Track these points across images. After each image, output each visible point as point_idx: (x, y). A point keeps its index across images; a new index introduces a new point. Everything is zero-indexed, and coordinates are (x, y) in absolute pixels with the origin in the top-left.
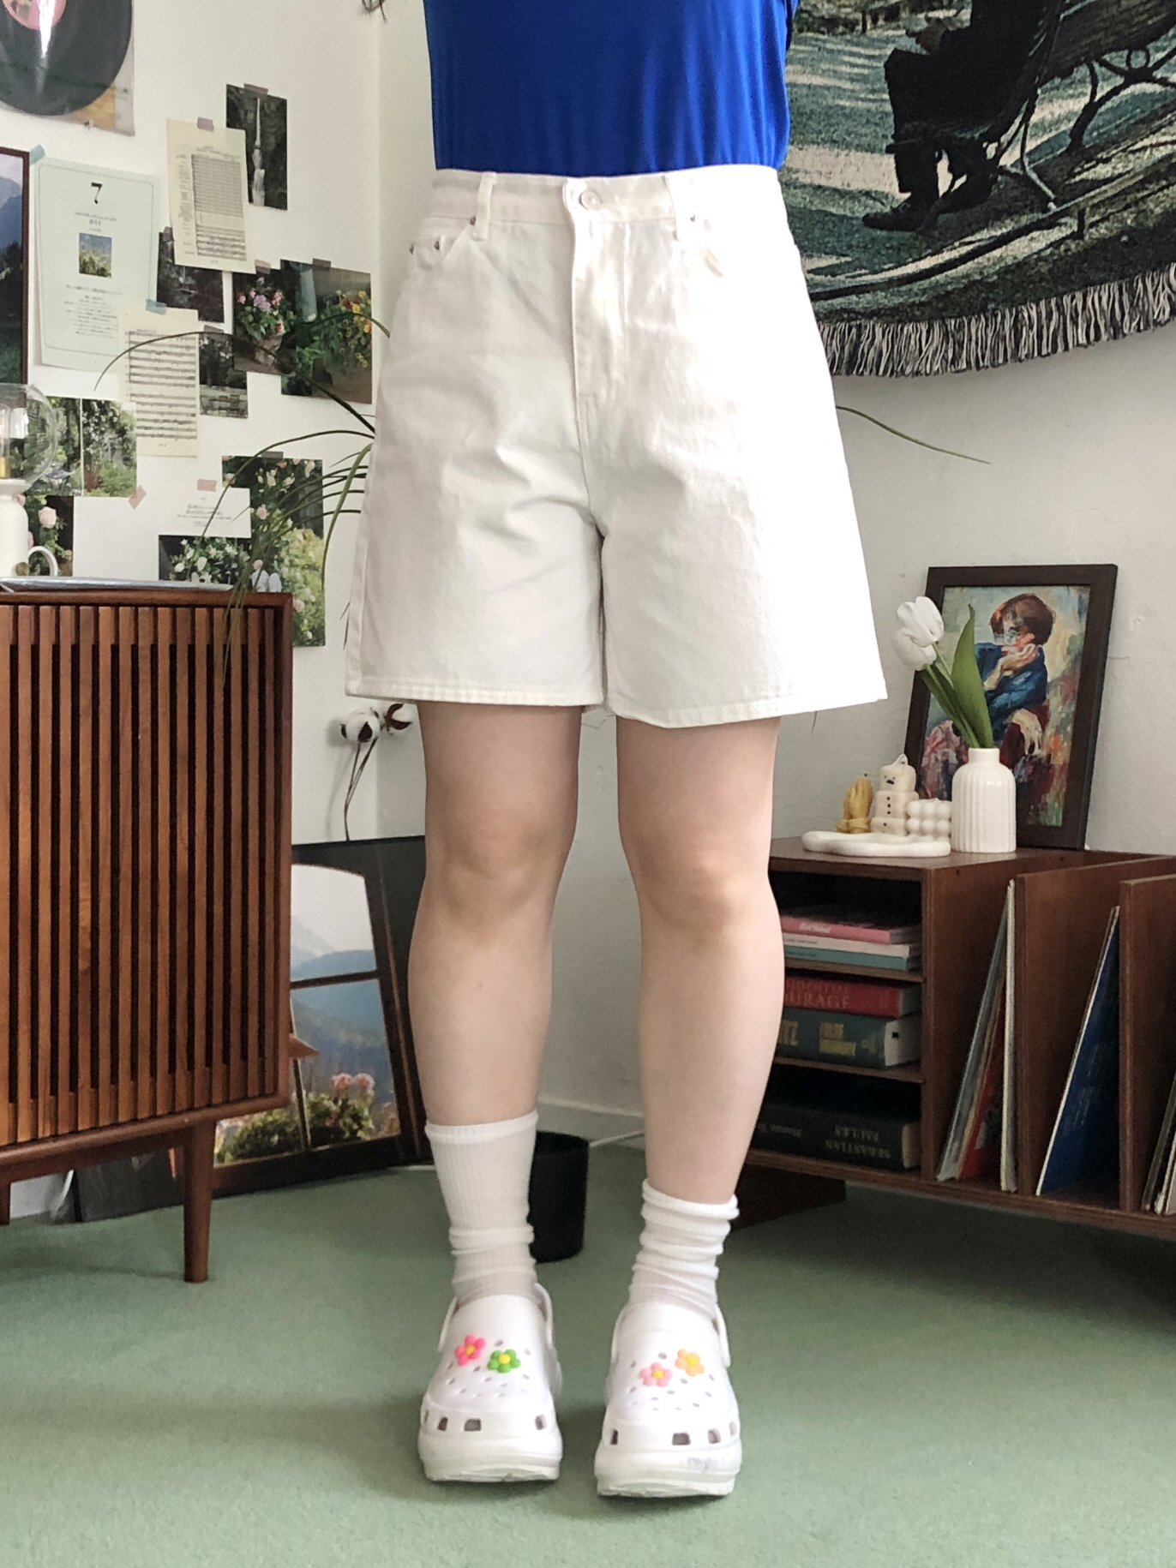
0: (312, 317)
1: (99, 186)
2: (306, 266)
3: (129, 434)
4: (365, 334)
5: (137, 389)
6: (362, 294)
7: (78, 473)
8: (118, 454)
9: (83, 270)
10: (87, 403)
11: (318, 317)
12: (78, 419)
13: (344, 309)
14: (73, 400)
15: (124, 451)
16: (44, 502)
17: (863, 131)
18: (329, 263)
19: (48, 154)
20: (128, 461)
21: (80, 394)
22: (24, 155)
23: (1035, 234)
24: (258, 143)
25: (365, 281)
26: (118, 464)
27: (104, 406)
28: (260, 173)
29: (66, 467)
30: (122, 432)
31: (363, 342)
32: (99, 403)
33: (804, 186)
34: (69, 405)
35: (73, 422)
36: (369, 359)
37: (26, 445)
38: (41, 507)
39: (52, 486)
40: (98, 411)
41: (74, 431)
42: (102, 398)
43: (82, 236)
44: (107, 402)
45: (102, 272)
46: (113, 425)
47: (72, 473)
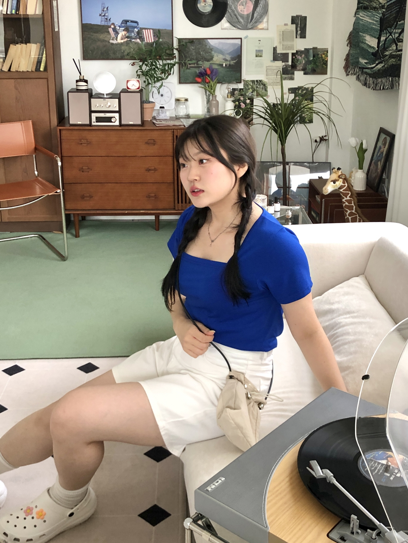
0: (312, 59)
1: (260, 40)
2: (311, 49)
3: (266, 85)
4: (326, 61)
5: (268, 77)
6: (325, 53)
7: (255, 93)
8: (264, 89)
9: (256, 56)
10: (257, 81)
11: (313, 59)
12: (255, 84)
13: (320, 56)
14: (254, 80)
15: (265, 89)
16: (247, 99)
17: (375, 33)
18: (317, 47)
19: (249, 36)
20: (266, 90)
21: (255, 79)
22: (241, 39)
23: (380, 64)
24: (299, 26)
25: (327, 50)
26: (264, 91)
27: (260, 81)
28: (299, 32)
29: (252, 92)
30: (264, 85)
31: (325, 62)
32: (260, 80)
33: (367, 44)
34: (253, 81)
35: (254, 84)
36: (327, 66)
37: (244, 90)
38: (247, 100)
39: (249, 96)
40: (260, 82)
41: (254, 86)
42: (260, 79)
43: (256, 50)
44: (261, 80)
45: (261, 56)
46: (262, 84)
47: (253, 93)
